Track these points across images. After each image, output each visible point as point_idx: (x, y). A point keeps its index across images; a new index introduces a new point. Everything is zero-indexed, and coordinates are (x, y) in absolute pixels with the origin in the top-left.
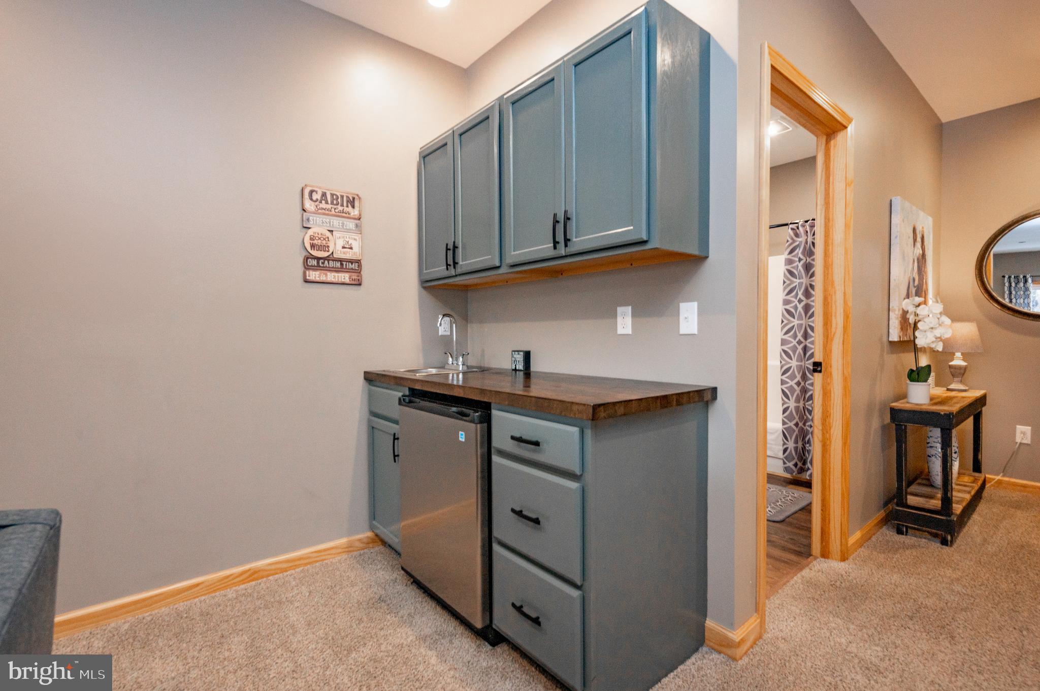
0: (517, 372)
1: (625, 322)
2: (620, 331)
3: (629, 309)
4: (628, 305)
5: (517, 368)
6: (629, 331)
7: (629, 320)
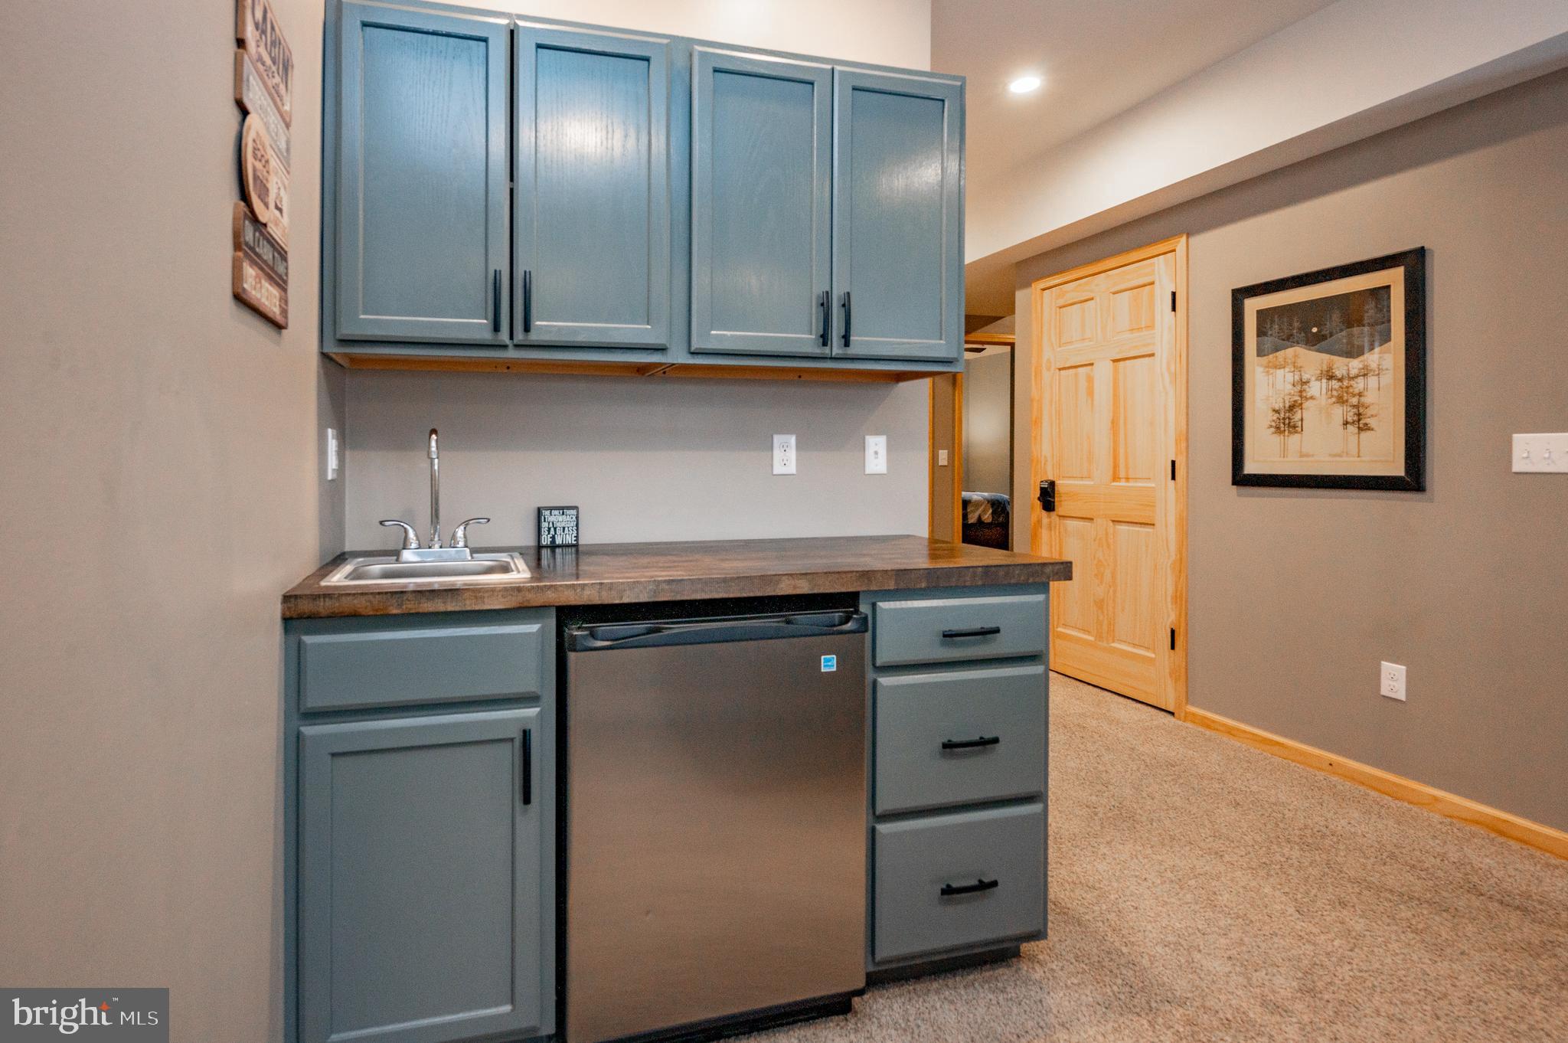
0: (558, 551)
1: (785, 455)
2: (778, 469)
3: (792, 440)
4: (792, 434)
5: (559, 541)
6: (792, 469)
7: (792, 454)
